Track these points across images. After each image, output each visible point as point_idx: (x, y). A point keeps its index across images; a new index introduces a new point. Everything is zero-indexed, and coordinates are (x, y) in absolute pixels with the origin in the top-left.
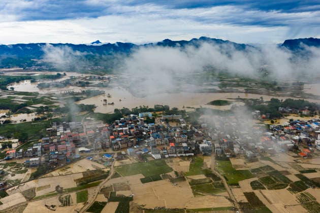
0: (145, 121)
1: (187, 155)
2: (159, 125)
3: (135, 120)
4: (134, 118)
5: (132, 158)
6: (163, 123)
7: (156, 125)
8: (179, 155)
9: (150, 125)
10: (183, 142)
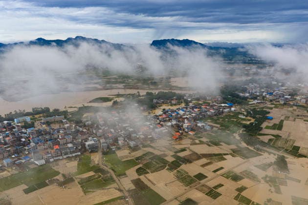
0: (22, 127)
1: (74, 155)
2: (39, 129)
3: (10, 127)
4: (9, 124)
6: (44, 126)
7: (36, 129)
8: (65, 157)
9: (29, 131)
10: (68, 143)
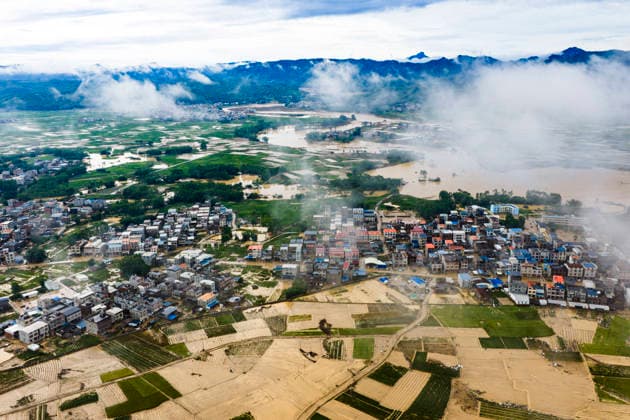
0: (502, 223)
1: (593, 307)
2: (532, 234)
3: (480, 218)
4: (480, 213)
5: (465, 294)
6: (542, 230)
7: (526, 232)
8: (572, 304)
9: (512, 232)
10: (586, 278)
